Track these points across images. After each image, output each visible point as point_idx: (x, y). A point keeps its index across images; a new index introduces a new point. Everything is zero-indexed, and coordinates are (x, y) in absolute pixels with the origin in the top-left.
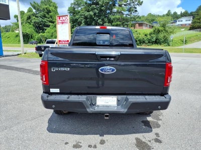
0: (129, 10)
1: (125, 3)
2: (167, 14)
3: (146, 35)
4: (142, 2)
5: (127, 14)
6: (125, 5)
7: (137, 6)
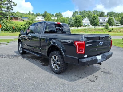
0: (8, 8)
1: (3, 3)
2: (29, 13)
3: (21, 25)
4: (16, 4)
5: (6, 11)
6: (3, 4)
7: (13, 6)
